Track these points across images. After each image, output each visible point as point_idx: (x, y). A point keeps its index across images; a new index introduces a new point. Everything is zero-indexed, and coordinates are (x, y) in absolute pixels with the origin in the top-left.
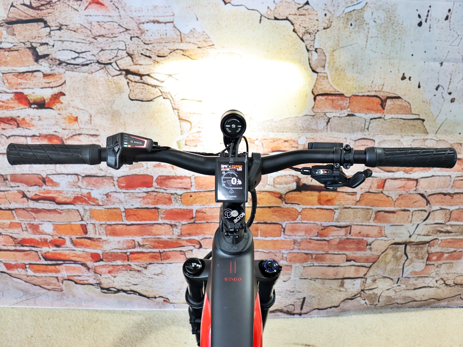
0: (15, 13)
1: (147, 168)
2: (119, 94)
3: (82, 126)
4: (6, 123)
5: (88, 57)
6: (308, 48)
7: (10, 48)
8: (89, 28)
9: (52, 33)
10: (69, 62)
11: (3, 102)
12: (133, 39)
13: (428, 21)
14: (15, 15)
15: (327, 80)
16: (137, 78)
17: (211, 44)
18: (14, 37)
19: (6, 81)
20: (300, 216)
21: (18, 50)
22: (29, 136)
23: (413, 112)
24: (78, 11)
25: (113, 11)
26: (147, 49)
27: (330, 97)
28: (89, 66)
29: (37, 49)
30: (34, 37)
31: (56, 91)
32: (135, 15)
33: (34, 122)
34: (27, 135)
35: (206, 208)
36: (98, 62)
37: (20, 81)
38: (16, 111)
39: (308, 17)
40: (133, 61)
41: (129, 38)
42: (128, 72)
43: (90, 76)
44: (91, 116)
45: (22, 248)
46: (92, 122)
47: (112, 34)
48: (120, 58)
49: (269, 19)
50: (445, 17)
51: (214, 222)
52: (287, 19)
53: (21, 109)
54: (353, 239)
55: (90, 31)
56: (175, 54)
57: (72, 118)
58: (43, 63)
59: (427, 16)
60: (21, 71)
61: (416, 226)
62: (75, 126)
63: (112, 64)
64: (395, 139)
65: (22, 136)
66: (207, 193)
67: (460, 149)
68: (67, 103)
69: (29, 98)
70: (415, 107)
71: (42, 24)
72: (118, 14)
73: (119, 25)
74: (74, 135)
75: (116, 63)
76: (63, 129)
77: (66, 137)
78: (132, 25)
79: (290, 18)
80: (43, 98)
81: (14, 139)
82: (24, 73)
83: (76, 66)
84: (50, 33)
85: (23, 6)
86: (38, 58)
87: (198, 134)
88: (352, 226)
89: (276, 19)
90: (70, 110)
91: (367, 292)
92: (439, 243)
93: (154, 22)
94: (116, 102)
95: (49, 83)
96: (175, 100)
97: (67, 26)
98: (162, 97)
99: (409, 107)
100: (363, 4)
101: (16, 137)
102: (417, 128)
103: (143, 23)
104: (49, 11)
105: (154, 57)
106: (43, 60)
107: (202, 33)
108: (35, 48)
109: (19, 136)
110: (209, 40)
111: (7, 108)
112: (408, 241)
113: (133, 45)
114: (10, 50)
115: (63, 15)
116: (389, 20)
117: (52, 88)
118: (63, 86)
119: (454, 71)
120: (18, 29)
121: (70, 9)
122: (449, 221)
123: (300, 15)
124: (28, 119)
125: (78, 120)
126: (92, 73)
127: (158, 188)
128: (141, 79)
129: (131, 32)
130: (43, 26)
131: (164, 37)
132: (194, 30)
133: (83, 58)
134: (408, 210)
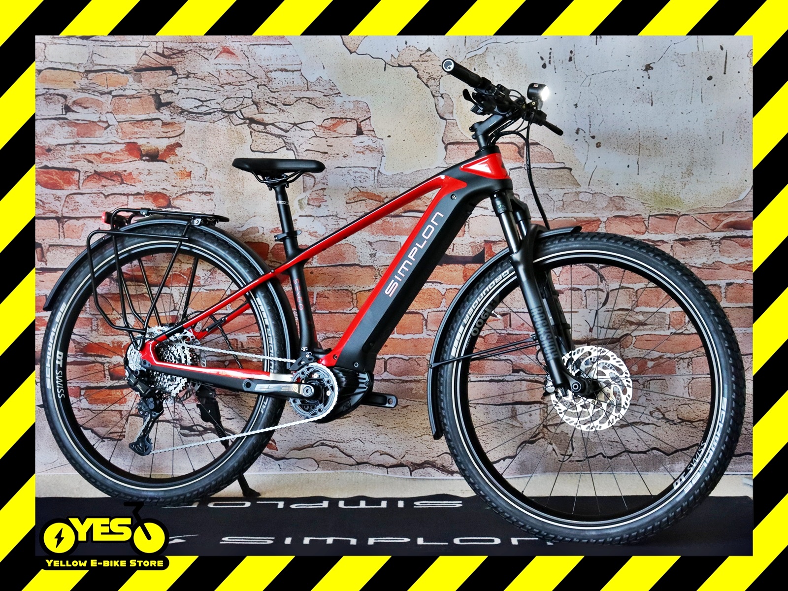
0: (145, 61)
1: (263, 234)
2: (240, 145)
3: (194, 182)
4: (109, 179)
5: (213, 105)
6: (434, 93)
7: (133, 95)
8: (217, 76)
9: (179, 81)
10: (191, 110)
11: (111, 154)
12: (260, 87)
13: (552, 62)
14: (146, 62)
15: (456, 127)
16: (261, 127)
17: (337, 92)
18: (139, 84)
19: (120, 130)
20: (444, 300)
21: (140, 98)
22: (132, 195)
23: (557, 161)
24: (208, 60)
25: (243, 60)
26: (273, 98)
27: (462, 146)
28: (212, 115)
29: (161, 97)
30: (160, 84)
31: (173, 141)
32: (264, 63)
33: (141, 177)
34: (130, 193)
35: (329, 290)
36: (222, 111)
37: (136, 130)
38: (123, 164)
39: (430, 63)
40: (258, 109)
41: (256, 86)
42: (252, 121)
43: (212, 125)
44: (207, 171)
45: (84, 359)
46: (207, 177)
47: (239, 82)
48: (245, 106)
49: (393, 66)
50: (568, 58)
51: (339, 313)
52: (410, 66)
53: (130, 162)
54: (516, 334)
55: (218, 79)
56: (301, 102)
57: (185, 173)
58: (164, 112)
59: (550, 58)
60: (140, 119)
61: (594, 312)
62: (187, 183)
63: (237, 113)
64: (543, 193)
65: (124, 194)
66: (331, 269)
67: (623, 204)
68: (183, 155)
69: (142, 149)
70: (557, 154)
71: (170, 72)
72: (248, 63)
73: (247, 73)
74: (184, 194)
75: (241, 111)
76: (172, 186)
77: (174, 196)
78: (260, 74)
79: (413, 65)
80: (157, 148)
81: (113, 198)
82: (142, 121)
83: (198, 115)
84: (177, 81)
85: (156, 55)
86: (159, 105)
87: (322, 191)
88: (512, 313)
89: (400, 66)
90: (185, 163)
91: (552, 429)
92: (633, 343)
93: (282, 70)
94: (236, 153)
95: (167, 132)
96: (298, 151)
97: (194, 74)
98: (285, 148)
99: (550, 154)
100: (484, 49)
101: (117, 196)
102: (565, 179)
103: (271, 72)
104: (179, 59)
105: (280, 105)
106: (165, 108)
107: (328, 81)
108: (160, 95)
109: (121, 194)
110: (335, 88)
111: (114, 161)
112: (590, 337)
113: (260, 93)
114: (132, 97)
115: (193, 63)
116: (512, 64)
117: (169, 138)
118: (181, 136)
119: (592, 112)
120: (146, 75)
121: (200, 58)
122: (637, 306)
123: (422, 61)
124: (135, 174)
125: (192, 175)
126: (214, 122)
127: (274, 262)
128: (265, 129)
129: (258, 80)
130: (171, 74)
131: (291, 85)
132: (320, 78)
133: (207, 106)
134: (579, 289)
